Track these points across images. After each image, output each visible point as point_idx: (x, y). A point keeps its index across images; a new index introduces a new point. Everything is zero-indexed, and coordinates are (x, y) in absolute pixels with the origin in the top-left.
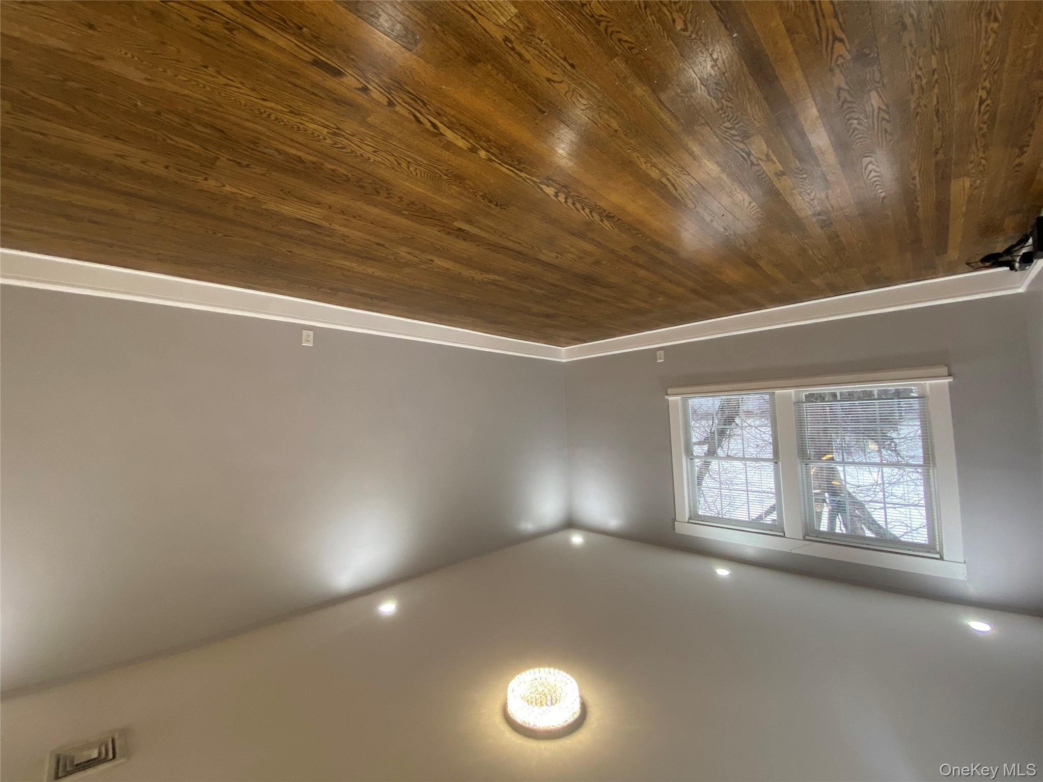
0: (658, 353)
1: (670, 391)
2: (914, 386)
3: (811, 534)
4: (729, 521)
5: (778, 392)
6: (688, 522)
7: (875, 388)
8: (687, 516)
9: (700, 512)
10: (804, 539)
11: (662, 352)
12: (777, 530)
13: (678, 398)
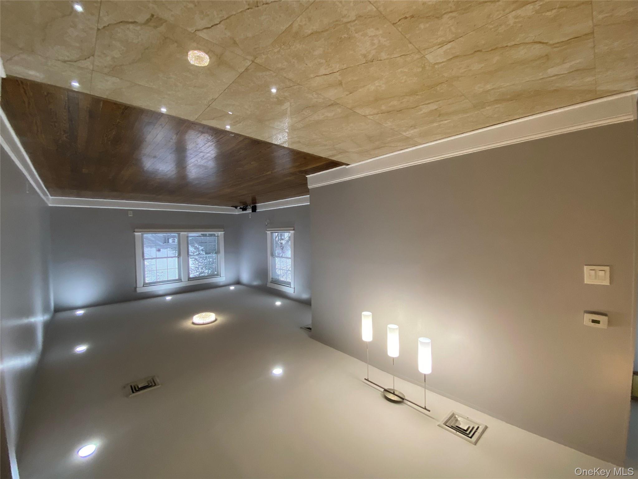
0: (129, 212)
1: (136, 230)
2: (216, 233)
3: (190, 279)
4: (160, 282)
5: (182, 233)
6: (143, 286)
7: (207, 233)
8: (142, 284)
9: (146, 282)
10: (188, 281)
11: (131, 212)
12: (180, 280)
13: (140, 233)
